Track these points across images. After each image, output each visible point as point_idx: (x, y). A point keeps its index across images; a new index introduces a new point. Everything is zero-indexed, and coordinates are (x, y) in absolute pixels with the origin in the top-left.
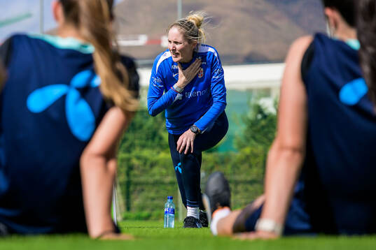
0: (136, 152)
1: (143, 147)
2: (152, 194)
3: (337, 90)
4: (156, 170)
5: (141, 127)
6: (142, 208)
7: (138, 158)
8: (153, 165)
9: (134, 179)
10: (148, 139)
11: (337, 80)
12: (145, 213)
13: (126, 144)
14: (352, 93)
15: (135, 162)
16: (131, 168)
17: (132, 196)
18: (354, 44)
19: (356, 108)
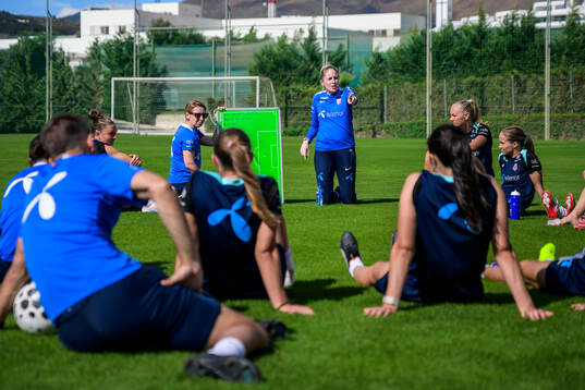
0: (293, 86)
1: (297, 81)
2: (303, 116)
3: (436, 210)
4: (306, 98)
5: (296, 67)
6: (296, 126)
7: (293, 90)
8: (304, 96)
9: (290, 106)
10: (300, 75)
11: (436, 203)
12: (298, 129)
13: (285, 80)
14: (446, 212)
15: (291, 93)
16: (288, 97)
17: (289, 117)
18: (450, 179)
19: (448, 222)
